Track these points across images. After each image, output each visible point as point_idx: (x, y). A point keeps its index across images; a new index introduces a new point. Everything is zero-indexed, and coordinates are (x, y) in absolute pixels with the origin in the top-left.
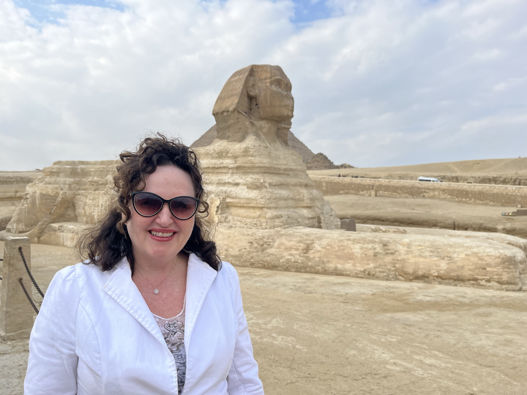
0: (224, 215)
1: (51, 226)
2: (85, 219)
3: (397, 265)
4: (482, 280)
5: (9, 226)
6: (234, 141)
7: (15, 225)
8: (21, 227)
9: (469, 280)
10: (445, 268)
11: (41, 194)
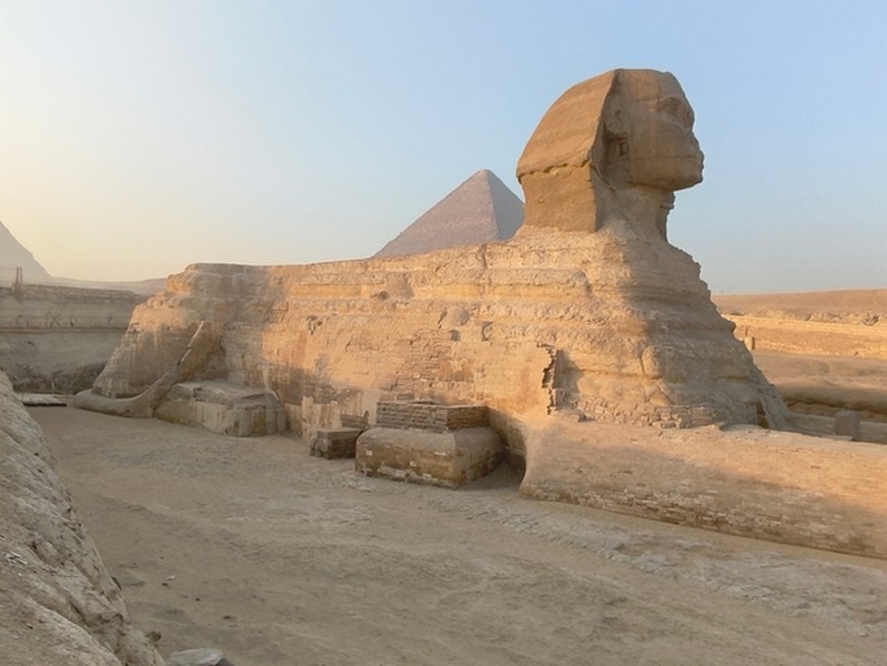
0: (563, 390)
1: (179, 389)
2: (243, 375)
5: (98, 383)
6: (577, 229)
7: (111, 381)
8: (123, 386)
11: (163, 325)
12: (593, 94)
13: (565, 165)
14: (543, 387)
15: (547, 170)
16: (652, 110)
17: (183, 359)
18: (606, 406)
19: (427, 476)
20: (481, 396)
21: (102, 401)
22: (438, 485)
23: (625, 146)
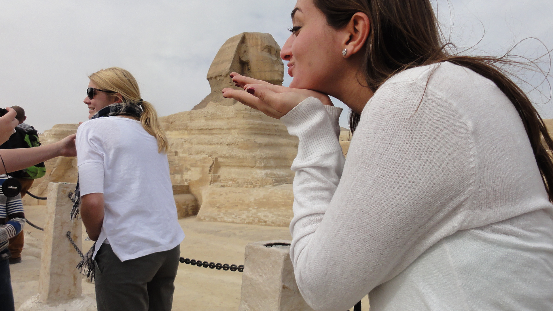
0: (217, 175)
12: (233, 43)
13: (221, 75)
14: (209, 174)
15: (216, 77)
16: (259, 51)
17: (52, 173)
18: (233, 180)
20: (186, 180)
23: (249, 66)
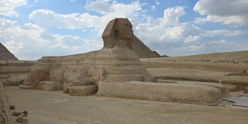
0: (105, 77)
1: (40, 83)
2: (53, 79)
3: (169, 96)
4: (201, 101)
5: (24, 83)
6: (109, 48)
7: (26, 82)
8: (29, 83)
9: (196, 101)
10: (187, 97)
11: (36, 70)
12: (112, 23)
13: (107, 36)
14: (102, 77)
16: (123, 26)
17: (41, 76)
19: (81, 94)
20: (93, 79)
21: (24, 86)
22: (82, 96)
23: (118, 32)
